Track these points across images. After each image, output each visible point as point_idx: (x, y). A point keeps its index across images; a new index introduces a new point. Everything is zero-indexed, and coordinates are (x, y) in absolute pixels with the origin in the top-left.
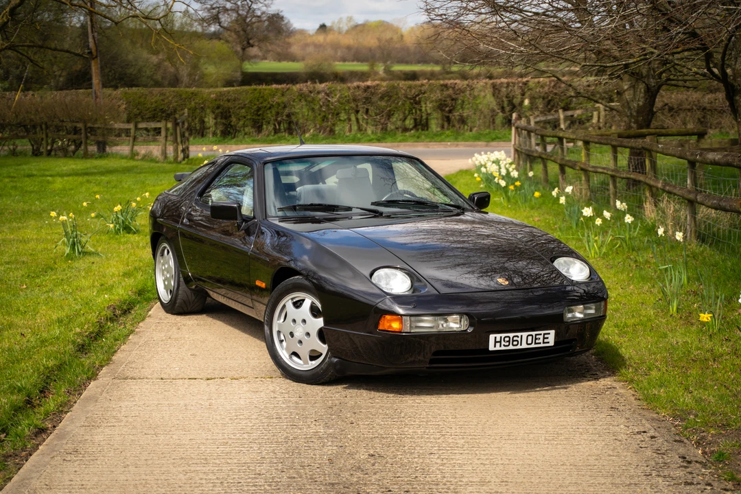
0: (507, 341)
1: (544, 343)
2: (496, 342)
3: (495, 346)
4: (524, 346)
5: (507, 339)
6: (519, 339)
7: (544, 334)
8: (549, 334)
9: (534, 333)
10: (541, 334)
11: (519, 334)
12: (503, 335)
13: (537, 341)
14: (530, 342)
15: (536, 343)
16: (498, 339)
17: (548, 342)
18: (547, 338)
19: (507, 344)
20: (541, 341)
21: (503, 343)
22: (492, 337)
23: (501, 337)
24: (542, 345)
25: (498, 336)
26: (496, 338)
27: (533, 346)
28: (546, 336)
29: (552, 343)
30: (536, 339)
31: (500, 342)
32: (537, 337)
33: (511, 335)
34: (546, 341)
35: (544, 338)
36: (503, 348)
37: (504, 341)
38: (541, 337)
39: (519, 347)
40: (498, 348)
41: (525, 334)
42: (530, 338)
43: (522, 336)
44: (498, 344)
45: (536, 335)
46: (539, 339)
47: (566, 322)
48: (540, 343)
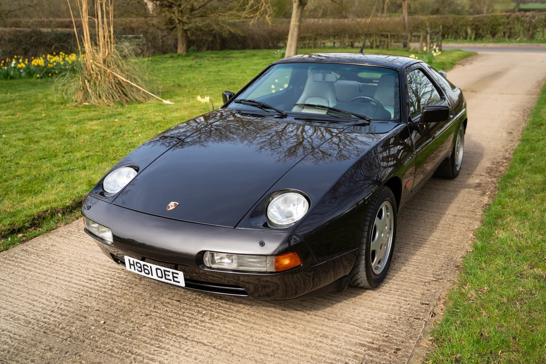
0: (139, 267)
1: (174, 281)
2: (130, 264)
3: (131, 268)
4: (155, 277)
5: (139, 265)
6: (149, 269)
7: (173, 273)
8: (178, 274)
9: (163, 268)
10: (169, 272)
11: (149, 264)
12: (136, 260)
13: (167, 277)
14: (160, 275)
15: (166, 279)
16: (132, 263)
17: (179, 282)
18: (177, 278)
19: (140, 269)
20: (171, 277)
21: (136, 268)
22: (126, 258)
23: (133, 261)
24: (172, 282)
25: (132, 259)
26: (129, 260)
27: (164, 280)
28: (175, 275)
29: (182, 284)
30: (165, 275)
31: (134, 265)
32: (166, 273)
33: (142, 263)
34: (175, 279)
35: (174, 277)
36: (137, 272)
37: (137, 266)
38: (171, 274)
39: (150, 276)
40: (133, 270)
41: (154, 267)
42: (159, 272)
43: (151, 267)
44: (132, 267)
45: (165, 271)
46: (169, 276)
47: (208, 268)
48: (171, 280)
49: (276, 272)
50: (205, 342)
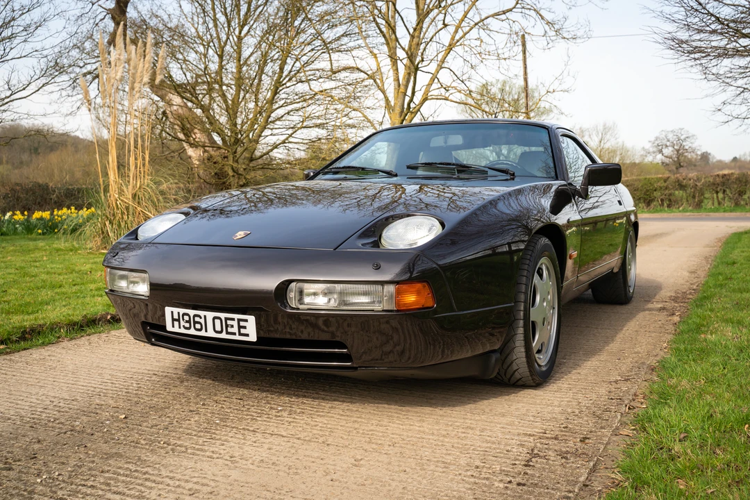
0: (187, 322)
1: (240, 334)
2: (173, 320)
3: (173, 326)
4: (211, 333)
5: (186, 318)
6: (202, 321)
7: (239, 320)
8: (246, 321)
9: (223, 315)
10: (233, 319)
11: (202, 313)
12: (182, 311)
13: (230, 330)
14: (218, 328)
15: (228, 333)
16: (176, 316)
17: (247, 335)
18: (245, 327)
19: (187, 325)
20: (235, 330)
21: (182, 323)
22: (168, 310)
23: (179, 313)
24: (237, 337)
25: (176, 310)
26: (172, 312)
27: (224, 336)
28: (242, 324)
29: (253, 337)
30: (227, 326)
31: (178, 320)
32: (229, 322)
33: (192, 312)
34: (243, 331)
35: (240, 327)
36: (183, 331)
37: (183, 319)
38: (235, 323)
39: (203, 333)
40: (176, 329)
41: (210, 315)
42: (217, 322)
43: (205, 317)
44: (176, 323)
45: (227, 319)
46: (232, 326)
47: (294, 309)
48: (234, 334)
49: (398, 311)
50: (284, 434)
